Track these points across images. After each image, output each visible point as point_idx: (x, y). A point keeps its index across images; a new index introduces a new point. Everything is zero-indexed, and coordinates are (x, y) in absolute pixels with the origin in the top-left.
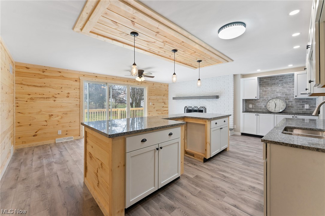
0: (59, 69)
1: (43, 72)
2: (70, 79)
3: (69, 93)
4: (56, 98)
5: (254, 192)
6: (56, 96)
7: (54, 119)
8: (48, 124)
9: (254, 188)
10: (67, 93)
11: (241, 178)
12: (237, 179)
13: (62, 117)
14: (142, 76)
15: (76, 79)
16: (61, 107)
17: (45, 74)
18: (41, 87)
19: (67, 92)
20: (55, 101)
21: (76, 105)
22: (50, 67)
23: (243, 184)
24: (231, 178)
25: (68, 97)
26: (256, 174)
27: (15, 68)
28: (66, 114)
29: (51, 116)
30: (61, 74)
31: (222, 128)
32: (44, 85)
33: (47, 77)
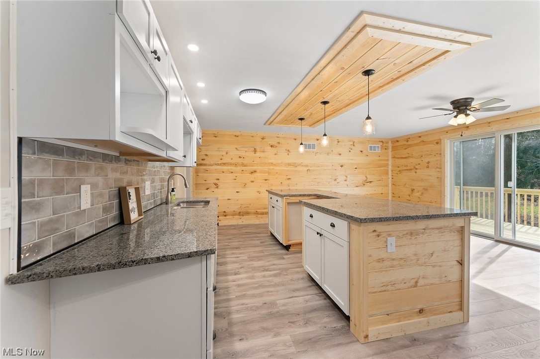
0: (418, 133)
1: (407, 141)
2: (430, 142)
3: (428, 163)
4: (416, 169)
5: (233, 271)
6: (417, 167)
7: (416, 194)
8: (411, 199)
9: (235, 274)
10: (427, 162)
11: (253, 277)
12: (255, 274)
13: (422, 194)
15: (437, 141)
16: (422, 180)
17: (409, 143)
18: (406, 158)
19: (427, 160)
20: (416, 172)
21: (438, 178)
22: (411, 135)
23: (246, 272)
24: (261, 272)
25: (428, 167)
26: (244, 293)
27: (390, 145)
28: (426, 190)
29: (413, 190)
30: (421, 139)
31: (321, 235)
32: (408, 155)
33: (410, 146)
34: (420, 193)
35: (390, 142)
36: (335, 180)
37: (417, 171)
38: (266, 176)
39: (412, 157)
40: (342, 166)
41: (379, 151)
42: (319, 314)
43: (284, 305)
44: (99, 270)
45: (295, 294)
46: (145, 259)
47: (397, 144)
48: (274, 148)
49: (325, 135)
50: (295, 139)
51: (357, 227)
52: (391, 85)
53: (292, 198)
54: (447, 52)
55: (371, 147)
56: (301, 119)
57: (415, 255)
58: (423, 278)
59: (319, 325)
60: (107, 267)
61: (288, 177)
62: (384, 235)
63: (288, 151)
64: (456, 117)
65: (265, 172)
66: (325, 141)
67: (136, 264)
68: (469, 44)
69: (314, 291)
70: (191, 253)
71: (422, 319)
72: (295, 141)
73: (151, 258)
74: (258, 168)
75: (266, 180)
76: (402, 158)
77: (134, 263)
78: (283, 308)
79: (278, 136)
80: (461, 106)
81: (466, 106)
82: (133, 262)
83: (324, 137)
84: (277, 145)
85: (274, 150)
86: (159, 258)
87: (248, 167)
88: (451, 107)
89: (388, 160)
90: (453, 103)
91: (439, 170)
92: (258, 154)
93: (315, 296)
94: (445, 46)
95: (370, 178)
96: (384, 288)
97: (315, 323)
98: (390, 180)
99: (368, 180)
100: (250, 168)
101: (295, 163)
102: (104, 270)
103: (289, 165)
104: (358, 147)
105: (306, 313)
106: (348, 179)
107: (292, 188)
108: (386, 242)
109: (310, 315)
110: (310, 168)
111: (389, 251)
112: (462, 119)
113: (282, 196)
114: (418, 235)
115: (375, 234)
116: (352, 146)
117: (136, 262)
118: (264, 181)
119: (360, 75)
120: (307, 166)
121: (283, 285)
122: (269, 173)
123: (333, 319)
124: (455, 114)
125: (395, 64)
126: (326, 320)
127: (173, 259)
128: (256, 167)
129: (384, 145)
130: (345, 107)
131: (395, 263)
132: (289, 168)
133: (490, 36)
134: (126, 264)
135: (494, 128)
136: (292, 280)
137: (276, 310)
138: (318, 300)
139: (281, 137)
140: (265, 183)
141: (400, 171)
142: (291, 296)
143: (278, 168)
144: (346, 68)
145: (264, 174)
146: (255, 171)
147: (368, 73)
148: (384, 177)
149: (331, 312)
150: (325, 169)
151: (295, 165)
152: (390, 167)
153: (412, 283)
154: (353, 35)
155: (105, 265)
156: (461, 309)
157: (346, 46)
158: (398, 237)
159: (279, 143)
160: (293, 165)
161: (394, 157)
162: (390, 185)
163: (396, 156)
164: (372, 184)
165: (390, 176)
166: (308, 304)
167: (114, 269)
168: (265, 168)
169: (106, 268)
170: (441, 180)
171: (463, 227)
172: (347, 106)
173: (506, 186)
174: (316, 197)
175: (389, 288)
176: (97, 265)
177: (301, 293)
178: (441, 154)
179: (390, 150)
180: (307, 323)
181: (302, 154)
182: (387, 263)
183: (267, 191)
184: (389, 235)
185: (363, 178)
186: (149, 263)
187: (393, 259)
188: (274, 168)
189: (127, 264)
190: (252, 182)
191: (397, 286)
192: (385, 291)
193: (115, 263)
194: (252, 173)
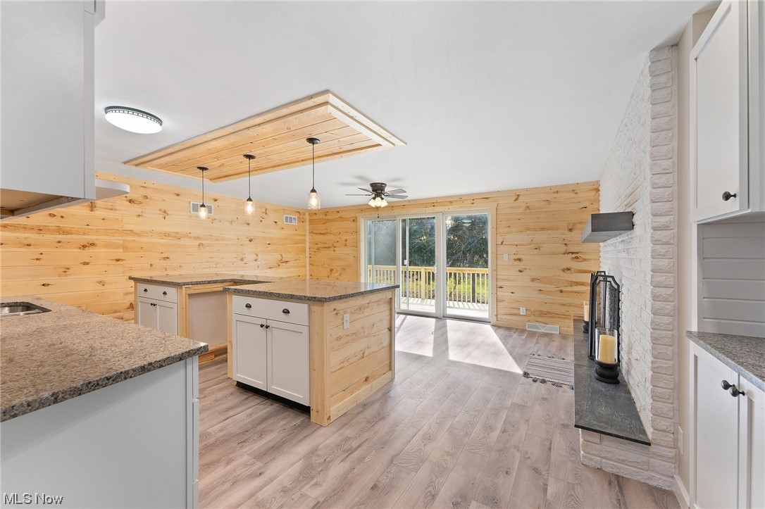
1: (326, 215)
2: (347, 219)
3: (346, 240)
4: (335, 247)
6: (335, 245)
7: (334, 275)
13: (341, 274)
14: (383, 196)
15: (353, 219)
16: (340, 259)
17: (327, 217)
18: (324, 234)
19: (345, 238)
20: (334, 251)
21: (354, 257)
22: (330, 208)
25: (346, 245)
27: (307, 217)
28: (344, 269)
29: (332, 270)
30: (339, 215)
31: (267, 327)
32: (326, 231)
33: (329, 221)
34: (339, 273)
35: (307, 214)
36: (242, 260)
37: (336, 249)
38: (118, 253)
39: (330, 234)
40: (251, 241)
41: (295, 223)
42: (271, 421)
43: (221, 431)
44: (56, 401)
45: (231, 413)
46: (125, 372)
47: (315, 217)
48: (136, 206)
49: (250, 199)
50: (178, 195)
51: (319, 308)
52: (329, 157)
53: (196, 287)
54: (379, 145)
55: (287, 218)
56: (203, 169)
57: (363, 328)
58: (368, 348)
59: (278, 431)
60: (70, 394)
61: (165, 255)
62: (341, 312)
63: (165, 212)
64: (374, 198)
65: (115, 246)
66: (250, 208)
67: (113, 381)
68: (394, 145)
69: (254, 402)
70: (182, 354)
71: (368, 386)
72: (178, 197)
73: (133, 370)
74: (99, 237)
75: (118, 260)
76: (321, 234)
77: (110, 380)
78: (222, 433)
79: (145, 185)
80: (378, 190)
81: (382, 190)
82: (108, 380)
83: (249, 202)
84: (141, 199)
85: (136, 209)
86: (144, 367)
87: (74, 236)
88: (370, 189)
89: (305, 235)
90: (372, 185)
91: (355, 248)
92: (99, 213)
93: (258, 406)
94: (379, 140)
95: (286, 257)
96: (341, 366)
97: (272, 431)
98: (308, 259)
99: (284, 260)
100: (81, 237)
101: (177, 233)
102: (64, 399)
103: (167, 235)
104: (272, 217)
105: (255, 426)
106: (259, 258)
107: (170, 273)
108: (343, 319)
109: (263, 426)
110: (203, 242)
111: (345, 328)
112: (379, 202)
113: (177, 285)
114: (364, 309)
115: (335, 312)
116: (264, 215)
117: (112, 379)
118: (115, 262)
119: (305, 140)
120: (198, 238)
121: (207, 410)
122: (125, 248)
123: (289, 419)
124: (374, 196)
125: (339, 141)
126: (282, 423)
127: (162, 366)
128: (95, 237)
129: (301, 216)
130: (272, 167)
131: (350, 338)
132: (166, 241)
133: (406, 144)
134: (98, 384)
135: (396, 212)
136: (216, 400)
137: (213, 439)
138: (264, 409)
139: (149, 188)
140: (115, 265)
141: (318, 249)
142: (226, 417)
143: (143, 239)
144: (292, 129)
145: (114, 250)
146: (92, 244)
147: (312, 141)
148: (300, 256)
149: (285, 414)
150: (227, 245)
151: (177, 236)
152: (307, 244)
153: (361, 355)
154: (313, 104)
155: (66, 392)
156: (390, 369)
157: (302, 111)
158: (352, 313)
159: (146, 197)
160: (174, 237)
161: (312, 232)
162: (308, 265)
163: (314, 232)
164: (288, 264)
165: (308, 255)
166: (253, 418)
167: (80, 394)
168: (117, 239)
169: (68, 396)
170: (357, 258)
171: (391, 299)
172: (275, 166)
173: (403, 264)
174: (232, 283)
175: (345, 364)
176: (53, 394)
177: (239, 410)
178: (357, 232)
179: (308, 223)
180: (261, 435)
181: (203, 220)
182: (344, 340)
183: (130, 278)
184: (345, 312)
185: (277, 256)
186: (131, 377)
187: (348, 335)
188: (137, 239)
189: (100, 383)
190: (86, 263)
191: (351, 361)
192: (342, 368)
193: (82, 385)
194: (84, 247)
